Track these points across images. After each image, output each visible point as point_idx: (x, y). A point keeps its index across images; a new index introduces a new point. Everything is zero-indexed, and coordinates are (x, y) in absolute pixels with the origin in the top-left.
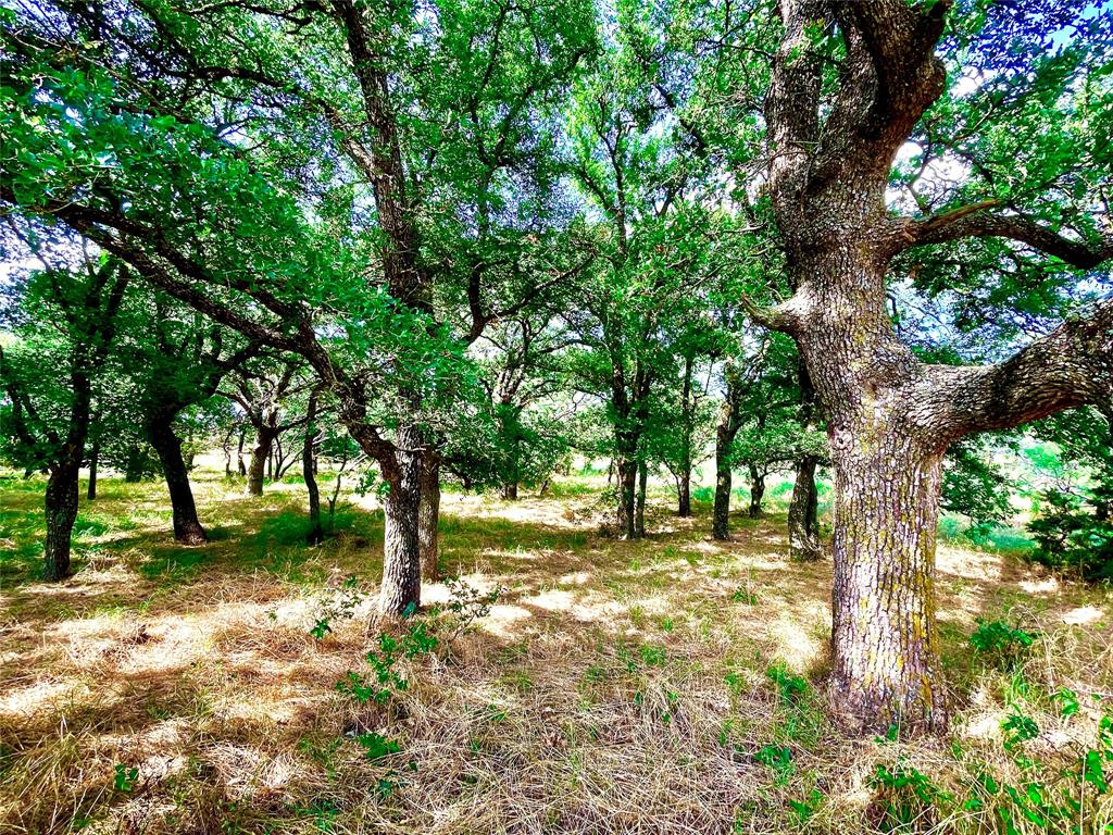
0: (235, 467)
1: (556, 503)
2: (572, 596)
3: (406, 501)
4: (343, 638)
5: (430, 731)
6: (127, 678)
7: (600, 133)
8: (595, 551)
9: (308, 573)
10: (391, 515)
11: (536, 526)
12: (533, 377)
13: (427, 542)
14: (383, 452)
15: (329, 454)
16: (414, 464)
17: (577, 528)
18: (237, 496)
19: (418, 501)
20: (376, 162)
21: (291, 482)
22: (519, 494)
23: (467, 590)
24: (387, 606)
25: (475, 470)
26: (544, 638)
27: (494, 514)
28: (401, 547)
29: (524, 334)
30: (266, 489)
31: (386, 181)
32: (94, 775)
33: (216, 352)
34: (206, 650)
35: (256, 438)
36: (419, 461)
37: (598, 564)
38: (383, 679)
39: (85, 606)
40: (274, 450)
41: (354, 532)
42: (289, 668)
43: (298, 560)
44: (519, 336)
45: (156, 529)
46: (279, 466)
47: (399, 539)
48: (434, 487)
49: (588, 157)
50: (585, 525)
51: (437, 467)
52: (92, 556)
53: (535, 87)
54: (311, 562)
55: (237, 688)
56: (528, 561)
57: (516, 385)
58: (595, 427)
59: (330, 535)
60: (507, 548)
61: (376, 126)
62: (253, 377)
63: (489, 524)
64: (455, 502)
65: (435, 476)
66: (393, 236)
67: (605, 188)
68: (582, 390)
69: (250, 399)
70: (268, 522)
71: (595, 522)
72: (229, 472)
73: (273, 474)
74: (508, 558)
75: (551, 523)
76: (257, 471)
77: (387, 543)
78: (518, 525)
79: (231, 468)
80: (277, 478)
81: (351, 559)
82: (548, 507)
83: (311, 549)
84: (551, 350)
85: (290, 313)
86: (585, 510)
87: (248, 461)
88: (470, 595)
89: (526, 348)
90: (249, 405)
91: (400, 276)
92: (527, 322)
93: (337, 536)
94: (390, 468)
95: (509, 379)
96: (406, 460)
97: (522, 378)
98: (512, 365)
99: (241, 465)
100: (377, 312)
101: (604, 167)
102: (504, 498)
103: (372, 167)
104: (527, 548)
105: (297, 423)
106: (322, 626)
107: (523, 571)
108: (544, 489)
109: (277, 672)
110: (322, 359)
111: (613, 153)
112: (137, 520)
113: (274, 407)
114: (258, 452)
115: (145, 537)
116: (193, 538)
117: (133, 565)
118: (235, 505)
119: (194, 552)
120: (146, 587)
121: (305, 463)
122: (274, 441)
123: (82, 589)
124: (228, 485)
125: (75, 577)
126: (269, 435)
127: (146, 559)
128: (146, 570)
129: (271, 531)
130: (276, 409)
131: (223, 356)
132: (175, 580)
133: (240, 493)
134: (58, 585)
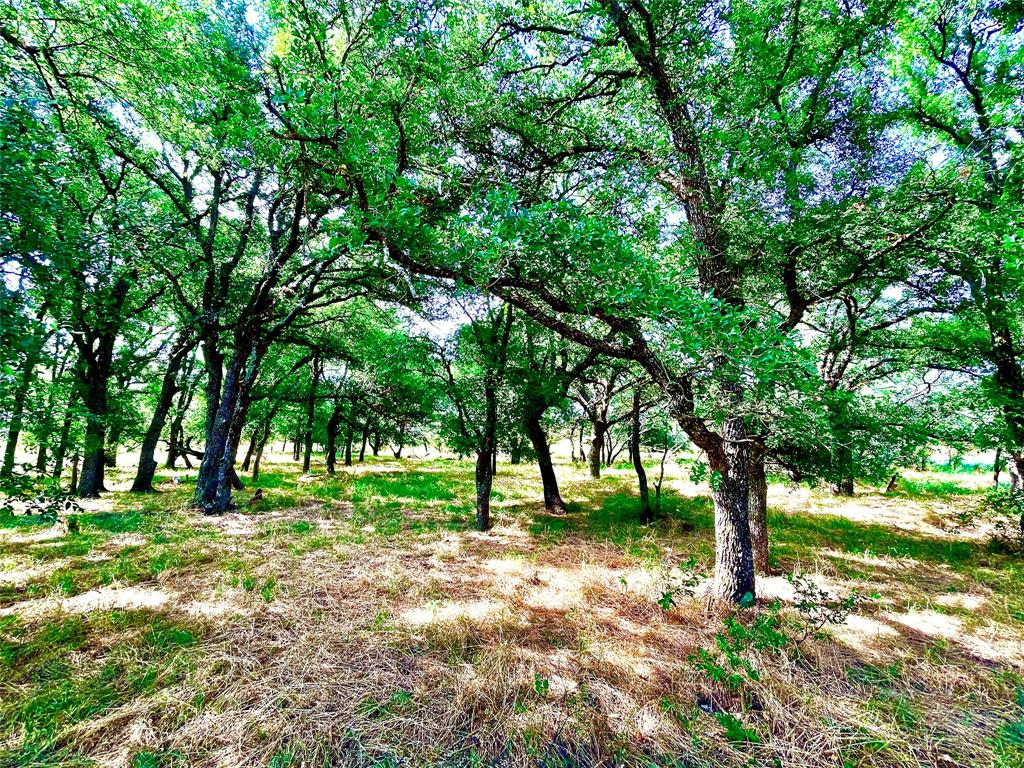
0: (577, 455)
1: (912, 503)
2: (959, 623)
3: (735, 490)
4: (686, 614)
5: (789, 732)
6: (532, 609)
7: (941, 60)
8: (987, 570)
9: (644, 549)
10: (720, 503)
11: (885, 529)
12: (863, 357)
13: (756, 533)
14: (710, 443)
15: (648, 444)
16: (740, 455)
17: (952, 537)
18: (582, 478)
19: (747, 491)
20: (685, 183)
21: (620, 467)
22: (857, 490)
23: (814, 591)
24: (722, 591)
25: (804, 462)
26: (925, 666)
27: (826, 511)
28: (732, 535)
29: (849, 311)
30: (603, 472)
31: (696, 196)
32: (523, 677)
33: (564, 364)
34: (578, 600)
35: (593, 431)
36: (745, 452)
37: (995, 587)
38: (735, 663)
39: (500, 551)
40: (605, 440)
41: (679, 516)
42: (643, 631)
43: (637, 536)
44: (842, 313)
45: (534, 500)
46: (610, 454)
47: (730, 527)
48: (759, 478)
49: (924, 93)
50: (965, 535)
51: (762, 458)
52: (501, 516)
53: (847, 45)
54: (646, 539)
55: (605, 638)
56: (883, 570)
57: (842, 368)
58: (966, 411)
59: (659, 517)
60: (851, 551)
61: (684, 152)
62: (590, 382)
63: (823, 521)
64: (784, 496)
65: (760, 467)
66: (706, 243)
67: (955, 119)
68: (939, 367)
69: (587, 399)
70: (607, 501)
71: (982, 531)
72: (574, 459)
73: (606, 460)
74: (853, 562)
75: (909, 527)
76: (595, 458)
77: (718, 530)
78: (860, 526)
79: (575, 456)
80: (609, 464)
81: (680, 540)
82: (900, 509)
83: (644, 527)
84: (888, 324)
85: (628, 327)
86: (962, 516)
87: (588, 449)
88: (819, 597)
89: (852, 328)
90: (586, 403)
91: (714, 278)
92: (852, 298)
93: (665, 518)
94: (717, 459)
95: (833, 363)
96: (731, 451)
97: (849, 360)
98: (835, 348)
99: (582, 453)
100: (706, 316)
101: (952, 96)
102: (837, 493)
103: (682, 187)
104: (880, 554)
105: (622, 418)
106: (667, 598)
107: (877, 580)
108: (891, 486)
109: (634, 631)
110: (653, 363)
111: (963, 76)
112: (521, 492)
113: (604, 405)
114: (595, 442)
115: (527, 505)
116: (558, 509)
117: (523, 525)
118: (581, 485)
119: (559, 520)
120: (533, 543)
121: (630, 452)
122: (605, 433)
123: (497, 538)
124: (575, 469)
125: (493, 530)
126: (601, 428)
127: (530, 521)
128: (531, 530)
129: (611, 508)
130: (606, 407)
131: (569, 368)
132: (550, 540)
133: (584, 475)
134: (484, 534)
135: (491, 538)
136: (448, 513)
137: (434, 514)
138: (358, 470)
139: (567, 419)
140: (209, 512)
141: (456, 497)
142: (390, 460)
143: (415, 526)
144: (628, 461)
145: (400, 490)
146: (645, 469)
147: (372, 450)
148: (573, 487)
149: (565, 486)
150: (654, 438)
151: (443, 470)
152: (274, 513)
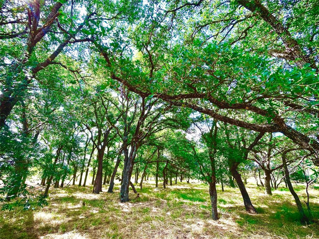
0: (260, 183)
15: (294, 180)
18: (263, 195)
21: (282, 190)
30: (273, 192)
33: (245, 145)
35: (264, 174)
40: (272, 178)
45: (239, 205)
46: (275, 184)
62: (258, 152)
69: (259, 160)
70: (278, 208)
72: (258, 185)
73: (274, 186)
76: (268, 185)
80: (276, 188)
87: (264, 181)
90: (259, 162)
99: (262, 183)
105: (278, 168)
112: (234, 200)
113: (268, 162)
114: (266, 178)
115: (237, 207)
116: (252, 211)
117: (235, 219)
118: (263, 198)
119: (253, 217)
120: (240, 231)
121: (286, 183)
122: (271, 174)
123: (221, 225)
124: (259, 190)
125: (220, 220)
126: (268, 172)
127: (238, 217)
128: (239, 222)
129: (281, 213)
130: (269, 163)
131: (247, 147)
132: (249, 231)
133: (264, 194)
134: (216, 222)
135: (219, 225)
136: (201, 208)
137: (196, 209)
138: (173, 188)
139: (251, 168)
140: (122, 202)
141: (206, 201)
142: (185, 184)
143: (187, 214)
144: (285, 187)
145: (184, 197)
146: (296, 191)
147: (180, 180)
148: (260, 199)
149: (255, 198)
150: (297, 177)
151: (203, 189)
152: (141, 203)
